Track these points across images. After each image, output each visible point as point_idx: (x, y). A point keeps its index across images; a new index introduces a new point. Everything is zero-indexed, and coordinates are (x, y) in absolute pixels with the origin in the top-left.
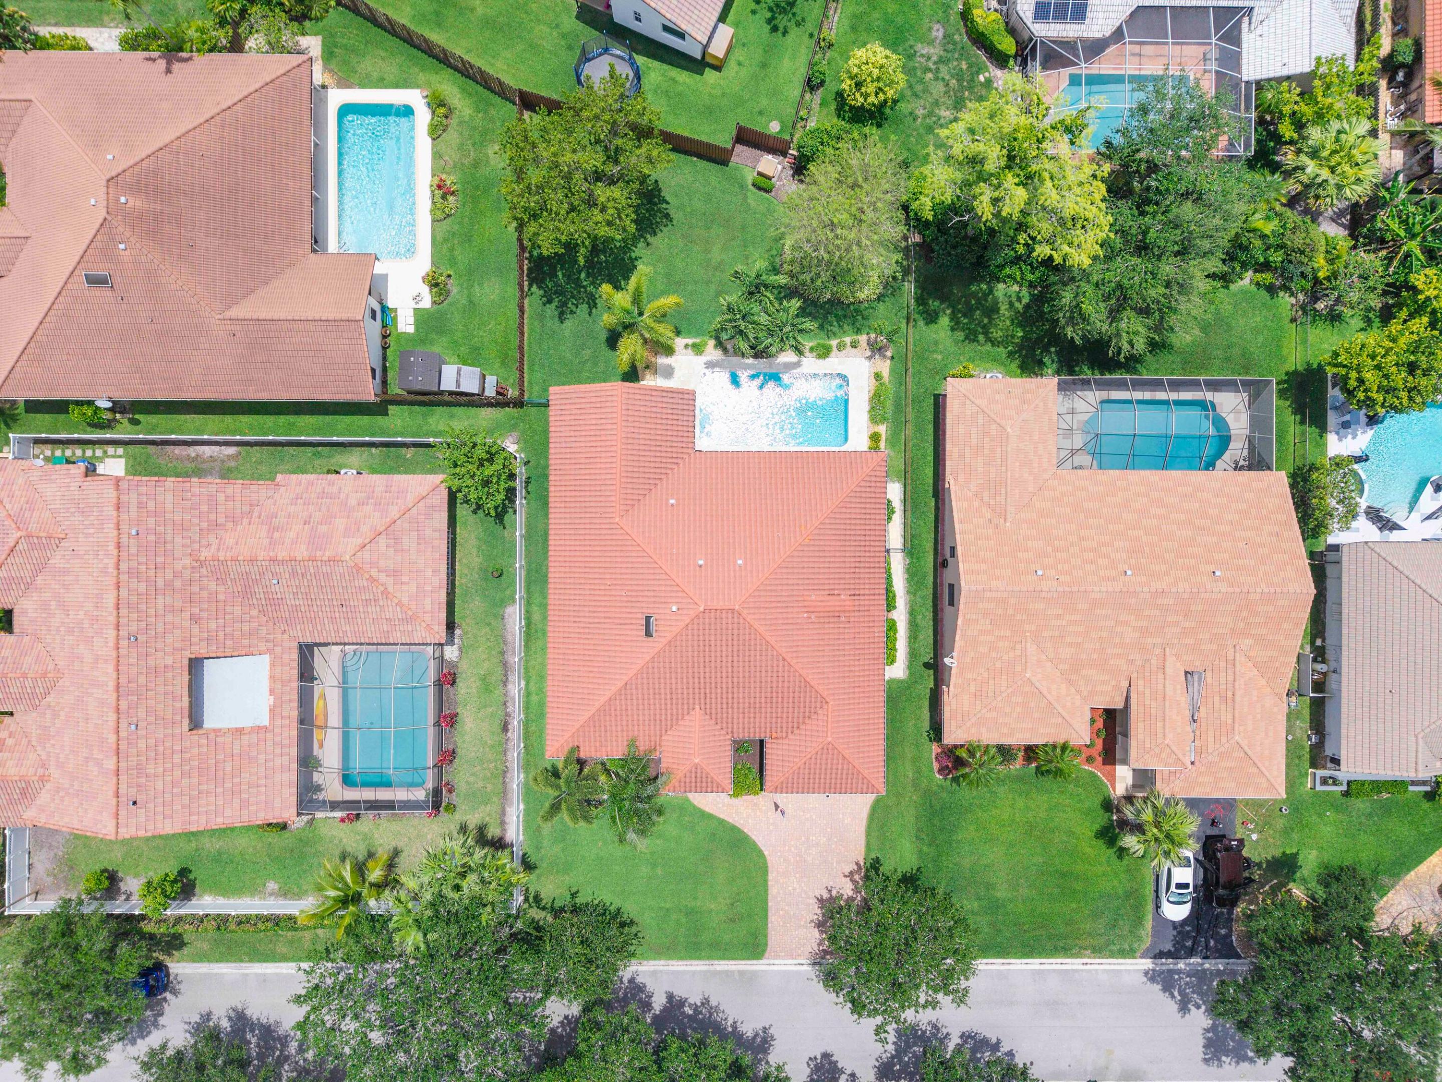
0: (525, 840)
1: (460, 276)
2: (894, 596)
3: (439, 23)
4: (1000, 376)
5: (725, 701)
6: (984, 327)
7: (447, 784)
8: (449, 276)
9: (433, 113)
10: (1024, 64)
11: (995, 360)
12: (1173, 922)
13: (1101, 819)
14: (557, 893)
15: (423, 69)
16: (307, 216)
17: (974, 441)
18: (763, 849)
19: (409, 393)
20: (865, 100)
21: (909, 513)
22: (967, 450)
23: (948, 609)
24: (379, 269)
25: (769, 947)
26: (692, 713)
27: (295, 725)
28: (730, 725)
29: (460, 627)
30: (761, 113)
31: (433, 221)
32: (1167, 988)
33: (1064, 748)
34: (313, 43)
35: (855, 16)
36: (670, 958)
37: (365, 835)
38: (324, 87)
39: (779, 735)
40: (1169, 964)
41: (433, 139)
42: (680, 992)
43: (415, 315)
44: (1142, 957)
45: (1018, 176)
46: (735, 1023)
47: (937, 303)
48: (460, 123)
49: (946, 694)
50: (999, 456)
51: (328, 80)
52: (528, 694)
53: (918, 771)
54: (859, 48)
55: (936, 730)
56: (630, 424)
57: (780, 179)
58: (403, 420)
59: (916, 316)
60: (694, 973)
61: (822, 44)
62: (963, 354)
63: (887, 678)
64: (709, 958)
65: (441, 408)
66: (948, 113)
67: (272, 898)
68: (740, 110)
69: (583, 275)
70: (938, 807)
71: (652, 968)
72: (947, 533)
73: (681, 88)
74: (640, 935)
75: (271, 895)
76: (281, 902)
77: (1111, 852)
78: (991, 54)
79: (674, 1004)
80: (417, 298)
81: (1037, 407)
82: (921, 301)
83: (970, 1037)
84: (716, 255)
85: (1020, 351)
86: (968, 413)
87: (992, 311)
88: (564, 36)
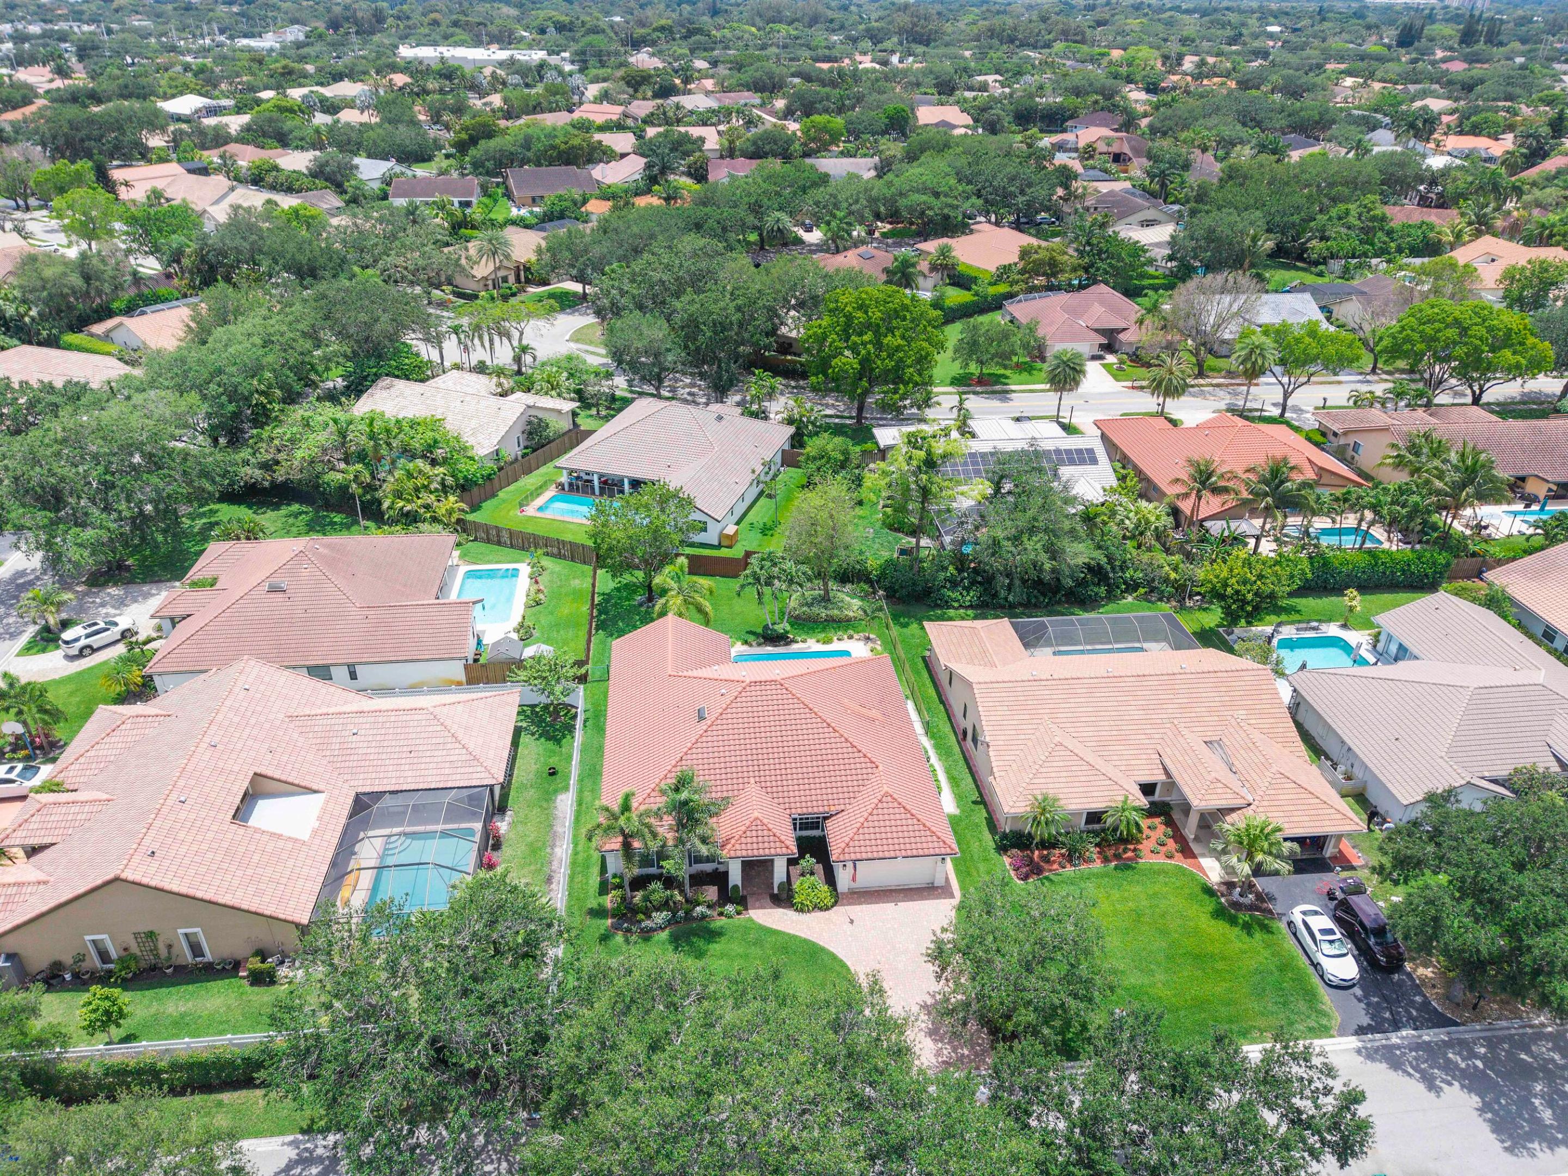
5: (778, 772)
13: (1208, 904)
26: (748, 788)
32: (1395, 1065)
40: (1379, 1039)
44: (1341, 1035)
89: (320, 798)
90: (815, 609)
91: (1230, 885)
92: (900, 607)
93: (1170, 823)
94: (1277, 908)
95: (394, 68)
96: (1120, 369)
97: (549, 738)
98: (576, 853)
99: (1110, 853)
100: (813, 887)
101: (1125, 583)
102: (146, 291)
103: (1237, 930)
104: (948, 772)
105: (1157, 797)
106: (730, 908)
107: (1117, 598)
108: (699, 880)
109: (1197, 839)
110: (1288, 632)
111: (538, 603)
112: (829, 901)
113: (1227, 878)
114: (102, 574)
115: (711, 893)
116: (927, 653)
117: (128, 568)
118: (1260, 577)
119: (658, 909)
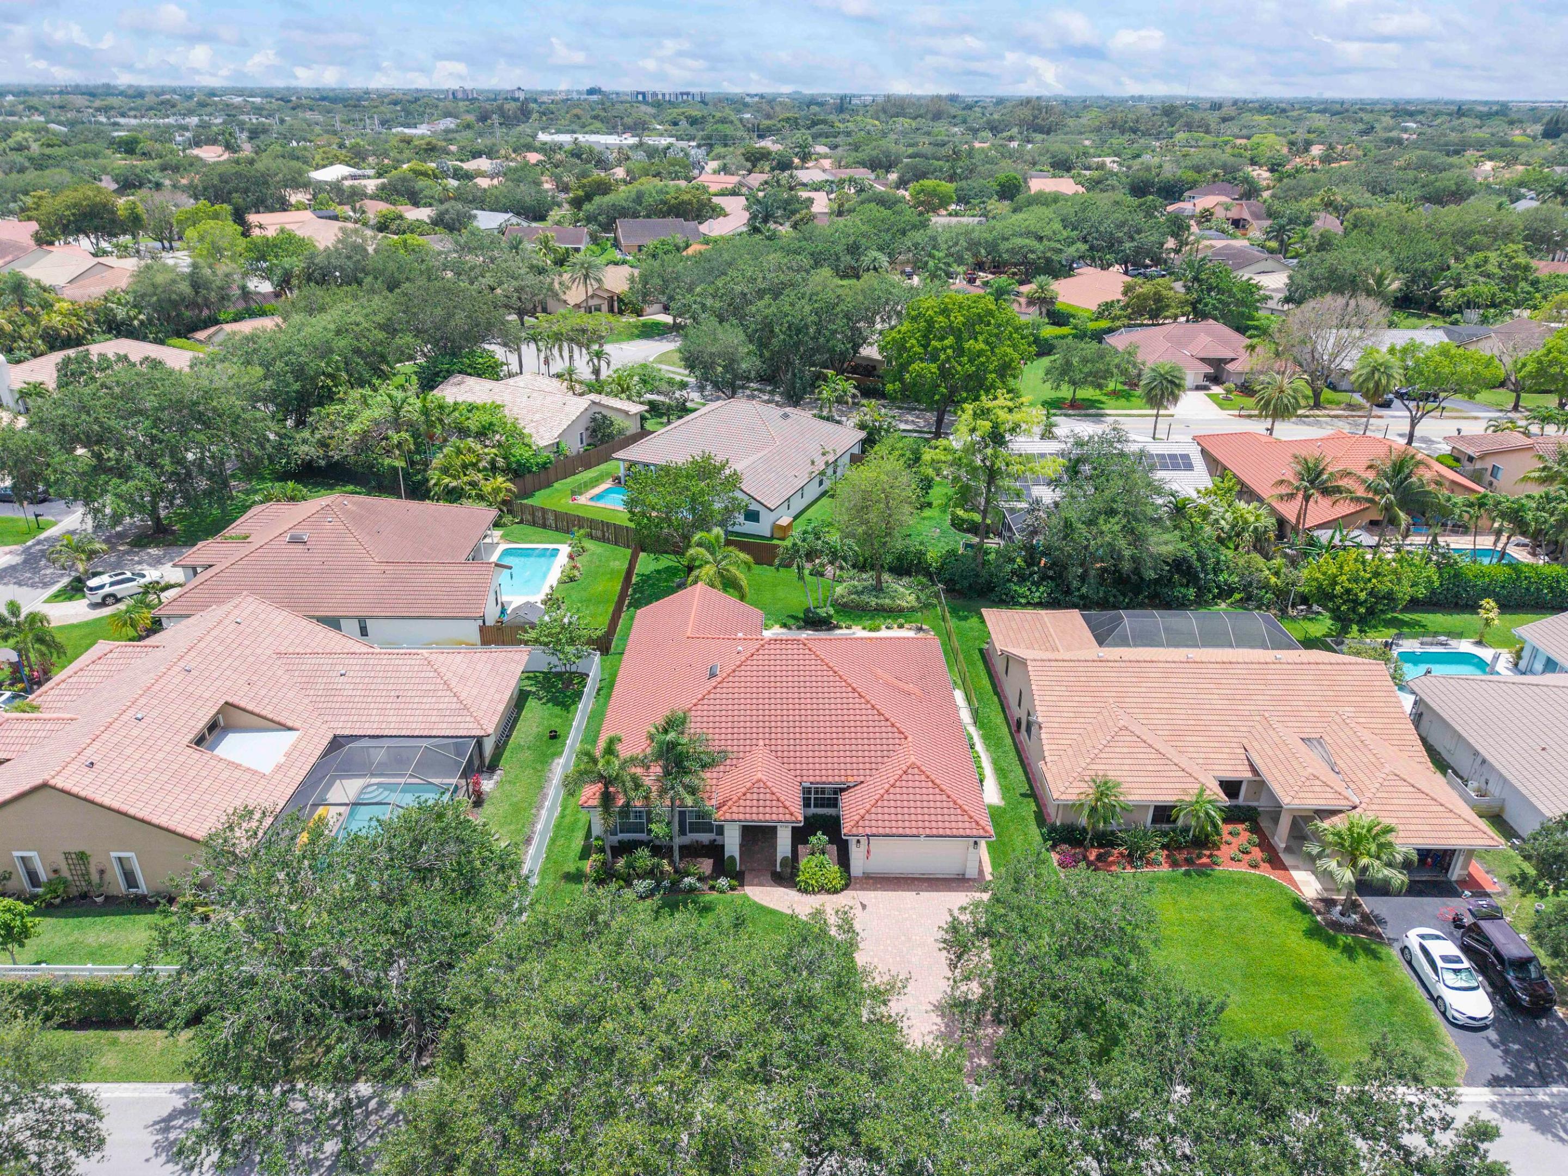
89: (293, 736)
90: (865, 598)
91: (1329, 903)
92: (960, 602)
93: (1255, 829)
94: (1387, 932)
95: (530, 148)
96: (1226, 399)
97: (557, 704)
98: (563, 816)
99: (1180, 856)
100: (821, 866)
101: (1218, 587)
102: (254, 306)
103: (1335, 953)
104: (995, 762)
105: (1241, 801)
106: (723, 882)
107: (1207, 604)
108: (692, 851)
109: (1288, 849)
110: (1410, 645)
111: (572, 579)
112: (839, 883)
113: (1326, 895)
114: (147, 536)
115: (706, 866)
116: (986, 646)
117: (173, 532)
118: (1376, 574)
119: (639, 877)
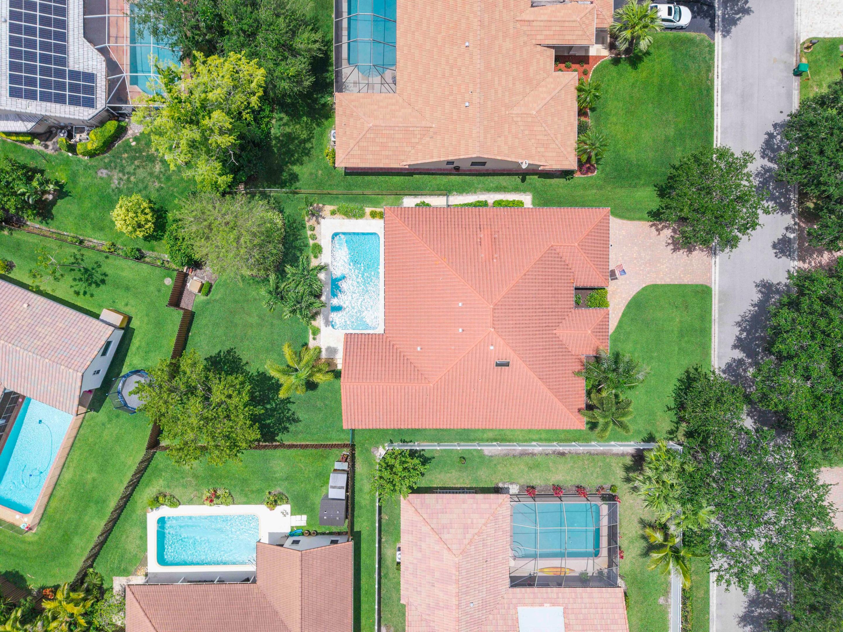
0: (634, 441)
1: (270, 486)
2: (479, 202)
3: (102, 501)
4: (333, 132)
5: (550, 314)
6: (300, 143)
7: (597, 490)
8: (270, 493)
9: (162, 504)
10: (124, 115)
11: (322, 134)
12: (692, 18)
13: (625, 66)
14: (668, 420)
15: (133, 511)
16: (233, 586)
17: (378, 148)
18: (641, 288)
19: (347, 517)
20: (150, 221)
21: (424, 192)
22: (383, 153)
23: (488, 166)
24: (265, 540)
25: (704, 283)
26: (558, 335)
27: (562, 590)
28: (566, 310)
29: (497, 484)
30: (159, 291)
31: (234, 504)
32: (734, 22)
33: (580, 90)
34: (117, 582)
35: (93, 229)
36: (710, 347)
37: (630, 542)
38: (146, 575)
39: (572, 277)
40: (718, 21)
41: (180, 504)
42: (732, 340)
43: (295, 515)
44: (714, 39)
45: (203, 116)
46: (752, 305)
47: (285, 174)
48: (169, 487)
49: (544, 168)
50: (388, 132)
51: (142, 572)
52: (540, 440)
53: (592, 186)
54: (115, 226)
55: (566, 174)
56: (368, 377)
57: (203, 278)
58: (364, 521)
59: (293, 188)
60: (720, 332)
61: (112, 250)
62: (318, 157)
63: (531, 207)
64: (710, 322)
65: (356, 497)
66: (157, 166)
67: (669, 600)
68: (157, 304)
69: (268, 406)
70: (615, 174)
71: (716, 359)
72: (437, 167)
73: (143, 343)
74: (695, 367)
75: (667, 601)
76: (672, 595)
77: (645, 59)
78: (117, 138)
79: (740, 344)
80: (284, 514)
81: (355, 107)
82: (283, 185)
83: (763, 152)
84: (254, 320)
85: (316, 119)
86: (359, 152)
87: (290, 137)
88: (110, 420)
